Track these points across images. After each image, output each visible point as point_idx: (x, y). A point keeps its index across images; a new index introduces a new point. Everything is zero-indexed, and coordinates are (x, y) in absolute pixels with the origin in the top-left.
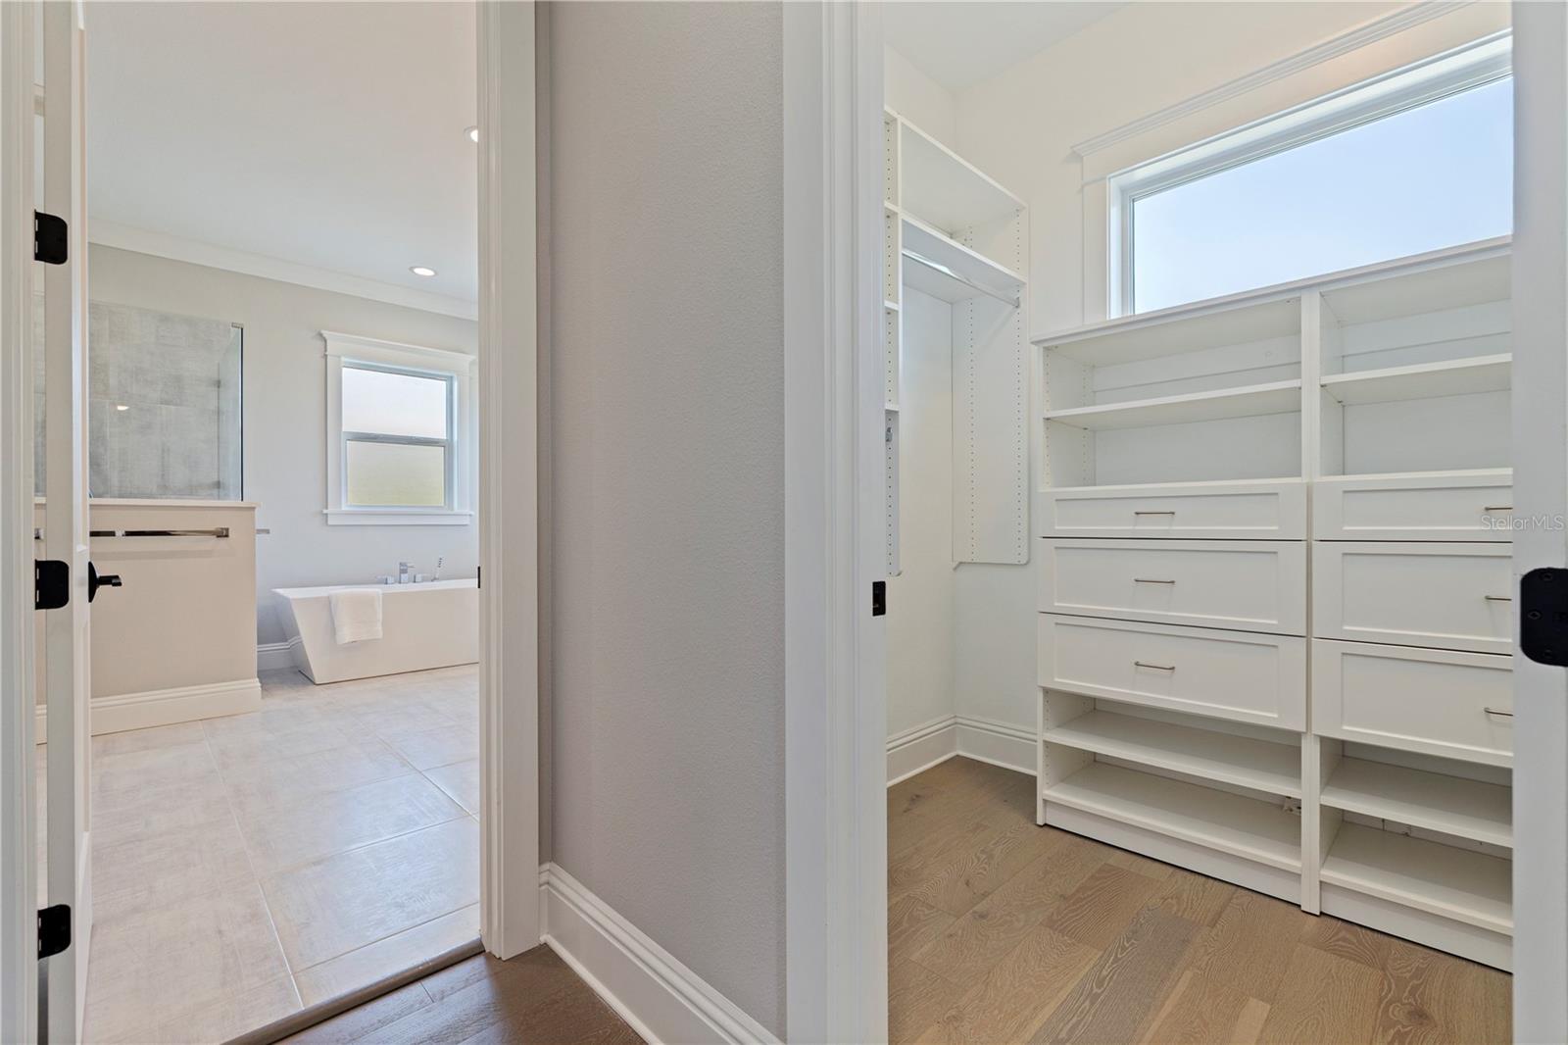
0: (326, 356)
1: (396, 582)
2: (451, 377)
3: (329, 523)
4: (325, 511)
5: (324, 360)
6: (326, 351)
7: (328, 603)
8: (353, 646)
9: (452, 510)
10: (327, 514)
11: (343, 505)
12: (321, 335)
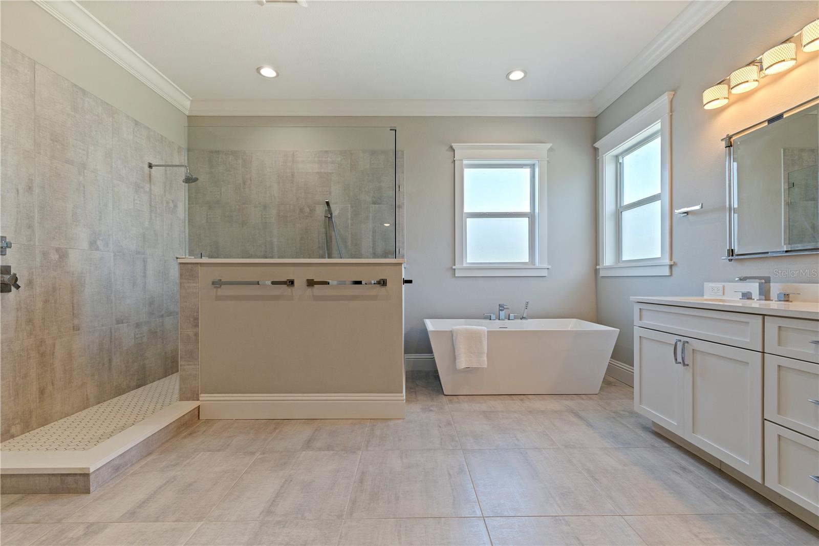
0: (454, 161)
1: (496, 318)
2: (534, 165)
3: (456, 276)
4: (454, 267)
5: (453, 164)
6: (454, 158)
7: (451, 334)
8: (468, 370)
9: (534, 265)
10: (455, 269)
11: (464, 264)
12: (451, 147)
